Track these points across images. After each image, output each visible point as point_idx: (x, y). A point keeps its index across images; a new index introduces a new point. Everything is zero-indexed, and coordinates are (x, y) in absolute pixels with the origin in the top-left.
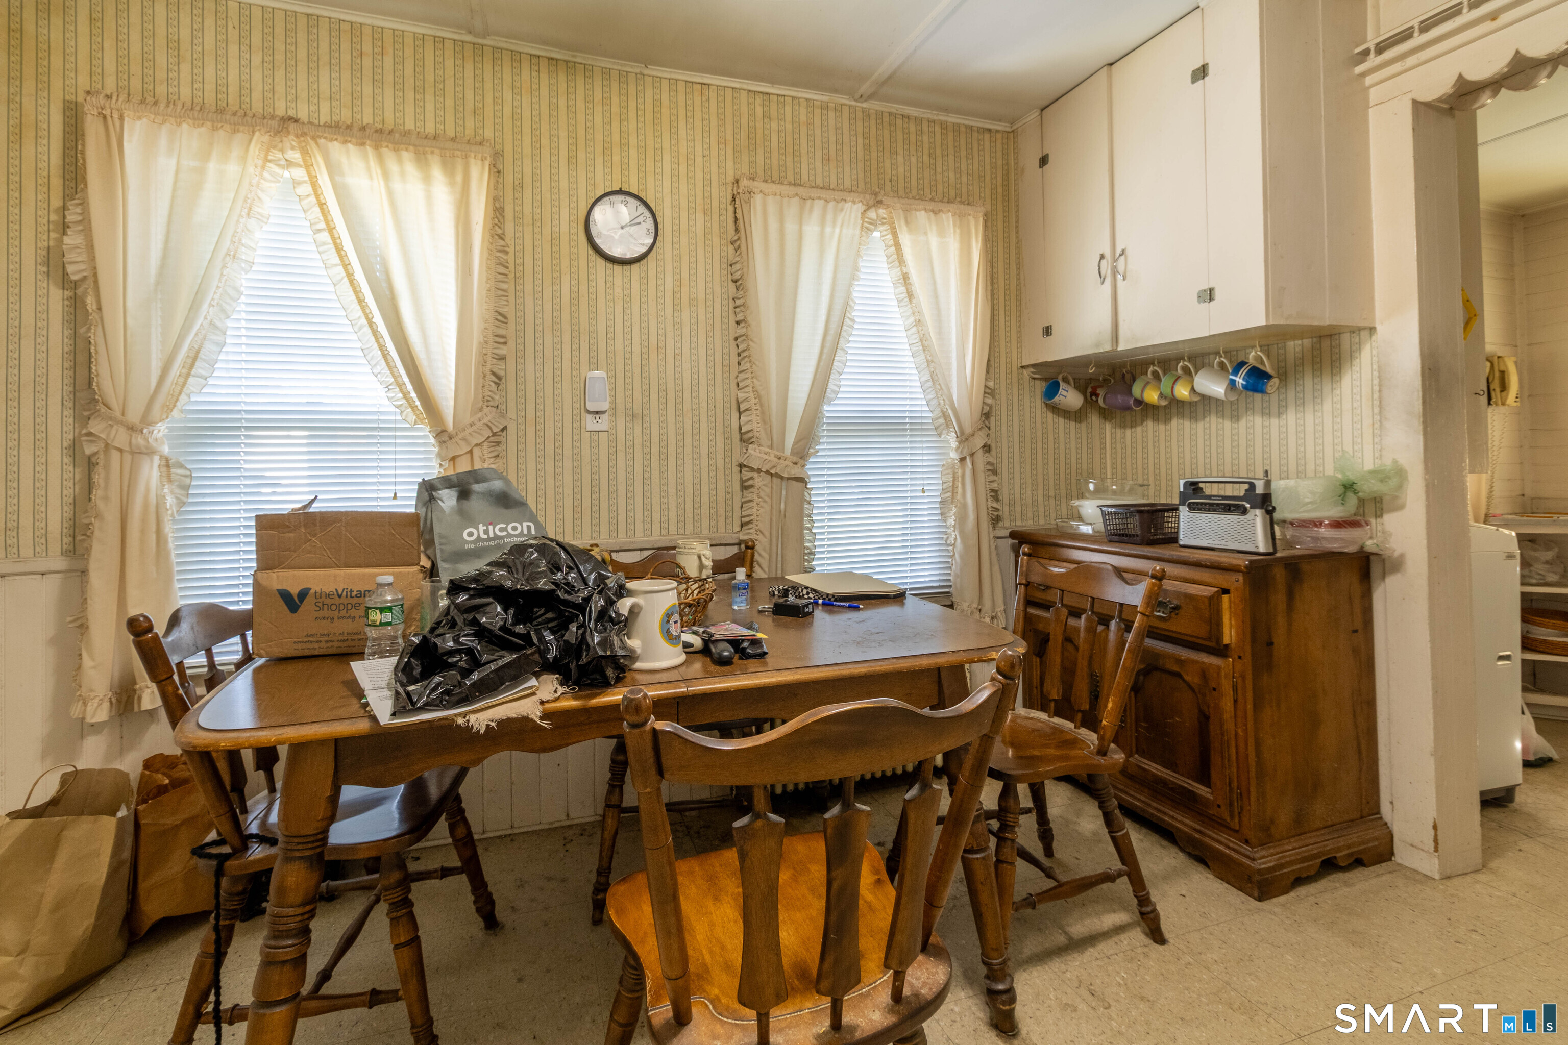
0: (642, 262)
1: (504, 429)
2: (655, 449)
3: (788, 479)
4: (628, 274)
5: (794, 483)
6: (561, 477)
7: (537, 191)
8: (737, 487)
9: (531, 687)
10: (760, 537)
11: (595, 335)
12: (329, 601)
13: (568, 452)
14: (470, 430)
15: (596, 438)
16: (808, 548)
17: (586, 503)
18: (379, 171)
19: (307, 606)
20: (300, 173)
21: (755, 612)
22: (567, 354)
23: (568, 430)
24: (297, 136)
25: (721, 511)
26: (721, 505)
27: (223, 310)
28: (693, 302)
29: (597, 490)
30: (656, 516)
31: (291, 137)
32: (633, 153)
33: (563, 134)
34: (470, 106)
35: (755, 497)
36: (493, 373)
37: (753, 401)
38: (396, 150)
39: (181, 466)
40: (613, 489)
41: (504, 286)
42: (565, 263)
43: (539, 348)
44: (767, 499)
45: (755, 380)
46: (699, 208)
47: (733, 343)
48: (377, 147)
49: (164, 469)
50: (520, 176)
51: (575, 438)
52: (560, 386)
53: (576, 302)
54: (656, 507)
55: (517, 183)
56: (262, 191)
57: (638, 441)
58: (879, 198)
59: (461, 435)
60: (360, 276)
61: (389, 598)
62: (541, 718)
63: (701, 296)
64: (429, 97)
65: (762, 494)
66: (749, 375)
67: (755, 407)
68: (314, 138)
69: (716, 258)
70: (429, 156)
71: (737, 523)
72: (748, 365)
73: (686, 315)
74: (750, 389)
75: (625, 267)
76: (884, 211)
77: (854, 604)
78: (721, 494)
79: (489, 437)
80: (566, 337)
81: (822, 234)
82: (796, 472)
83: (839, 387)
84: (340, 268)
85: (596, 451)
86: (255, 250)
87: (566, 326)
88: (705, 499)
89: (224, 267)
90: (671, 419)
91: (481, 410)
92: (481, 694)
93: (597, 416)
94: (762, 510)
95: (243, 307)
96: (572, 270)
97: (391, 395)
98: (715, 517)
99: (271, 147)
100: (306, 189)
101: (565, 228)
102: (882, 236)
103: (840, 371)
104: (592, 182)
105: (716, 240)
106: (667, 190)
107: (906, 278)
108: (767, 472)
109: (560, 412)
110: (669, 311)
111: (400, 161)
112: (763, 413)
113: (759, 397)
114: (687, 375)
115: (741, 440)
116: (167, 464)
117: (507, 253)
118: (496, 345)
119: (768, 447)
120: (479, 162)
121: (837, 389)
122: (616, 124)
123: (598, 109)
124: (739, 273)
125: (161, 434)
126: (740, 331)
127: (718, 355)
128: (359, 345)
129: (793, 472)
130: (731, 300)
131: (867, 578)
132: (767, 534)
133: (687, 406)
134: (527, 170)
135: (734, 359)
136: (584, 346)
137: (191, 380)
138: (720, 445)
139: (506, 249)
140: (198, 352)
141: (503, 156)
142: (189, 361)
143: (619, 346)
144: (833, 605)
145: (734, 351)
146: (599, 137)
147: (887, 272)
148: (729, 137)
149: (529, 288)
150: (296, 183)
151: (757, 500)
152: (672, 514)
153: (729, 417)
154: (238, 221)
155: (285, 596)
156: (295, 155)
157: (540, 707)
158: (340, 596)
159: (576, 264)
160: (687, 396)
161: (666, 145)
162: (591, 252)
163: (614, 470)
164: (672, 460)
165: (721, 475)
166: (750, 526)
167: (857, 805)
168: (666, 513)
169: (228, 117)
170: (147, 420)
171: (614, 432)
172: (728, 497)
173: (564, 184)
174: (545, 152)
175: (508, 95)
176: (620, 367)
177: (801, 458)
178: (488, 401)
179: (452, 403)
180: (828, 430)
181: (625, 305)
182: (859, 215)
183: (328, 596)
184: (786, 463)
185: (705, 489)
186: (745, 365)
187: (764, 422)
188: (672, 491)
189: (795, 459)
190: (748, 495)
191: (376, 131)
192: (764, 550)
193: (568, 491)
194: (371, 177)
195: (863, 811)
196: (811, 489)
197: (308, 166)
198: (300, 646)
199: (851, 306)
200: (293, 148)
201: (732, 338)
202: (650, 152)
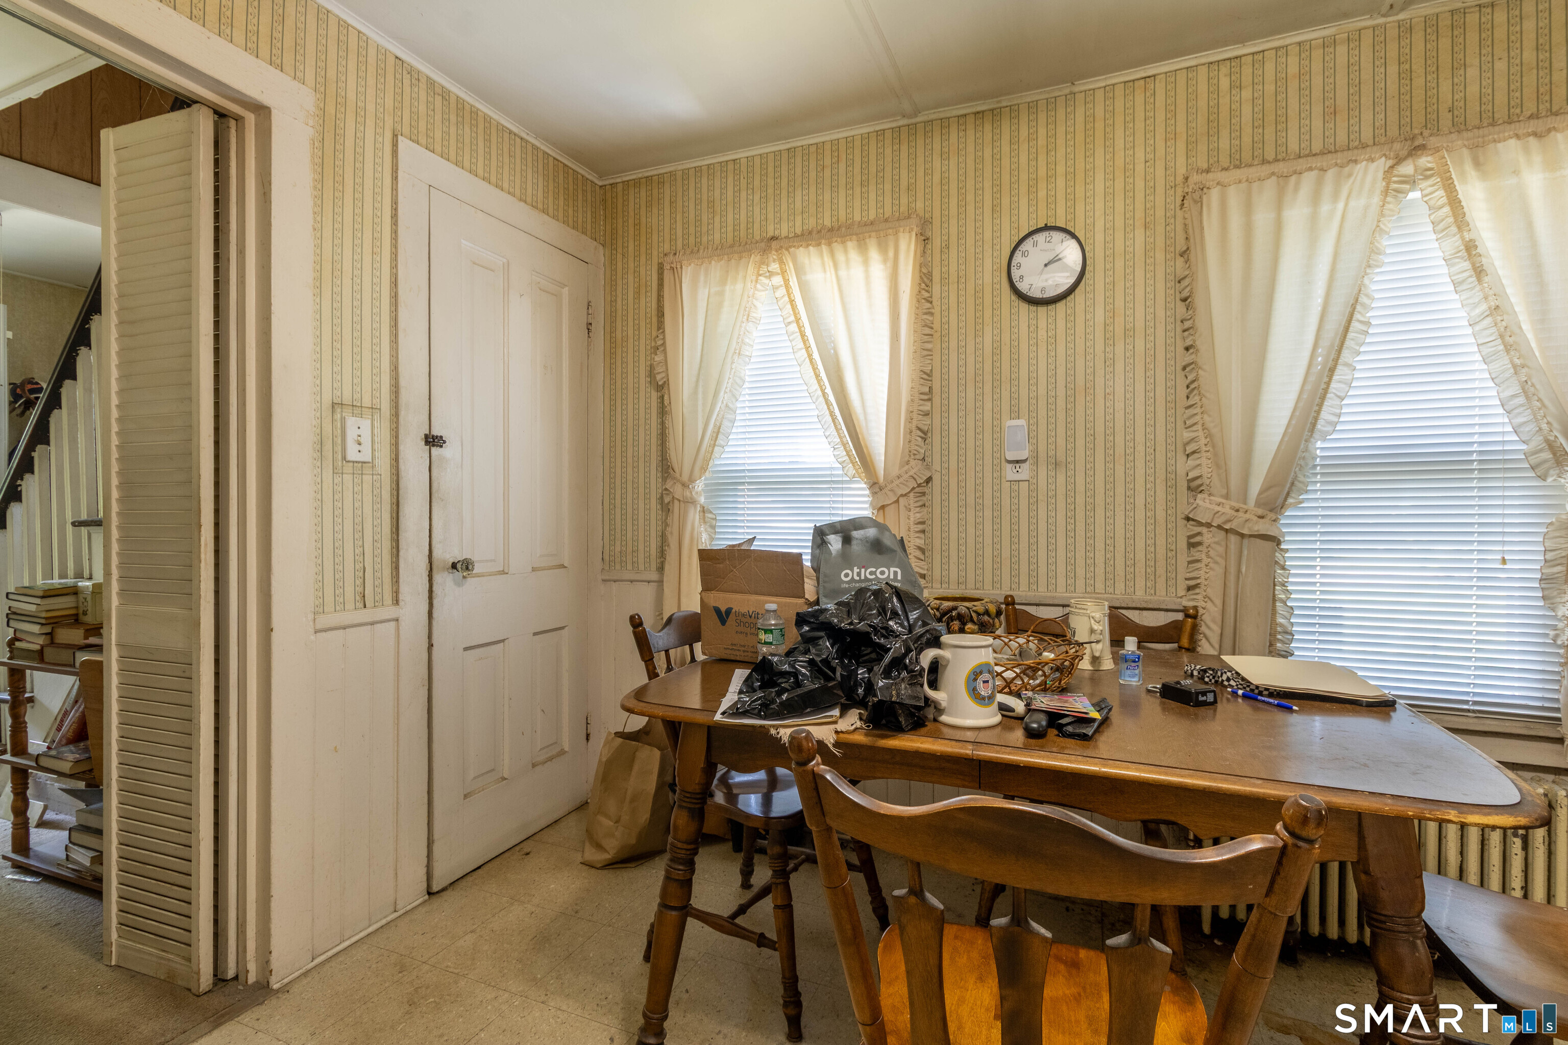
0: (1068, 298)
1: (929, 480)
2: (1080, 500)
3: (1251, 536)
4: (1053, 313)
5: (1258, 541)
6: (981, 527)
7: (962, 248)
8: (1182, 544)
9: (832, 716)
10: (1209, 605)
11: (1016, 383)
12: (743, 620)
13: (988, 502)
14: (898, 482)
15: (1016, 488)
16: (1281, 625)
17: (1006, 554)
18: (831, 264)
19: (731, 621)
20: (777, 280)
21: (1143, 690)
22: (988, 405)
23: (988, 480)
24: (777, 251)
25: (1161, 571)
26: (1161, 563)
27: (734, 396)
28: (1129, 333)
29: (1016, 540)
30: (1080, 572)
31: (774, 252)
32: (1061, 182)
33: (988, 184)
34: (904, 184)
35: (1203, 556)
36: (919, 429)
37: (1203, 441)
38: (843, 242)
39: (711, 512)
40: (1033, 540)
41: (929, 346)
42: (988, 313)
43: (962, 401)
44: (1218, 559)
45: (1205, 416)
46: (1139, 223)
47: (1180, 374)
48: (829, 244)
49: (702, 514)
50: (946, 238)
51: (995, 488)
52: (981, 437)
53: (999, 352)
54: (1080, 562)
55: (944, 245)
56: (757, 300)
57: (1061, 491)
58: (1419, 141)
59: (889, 487)
60: (816, 356)
61: (773, 622)
62: (834, 746)
63: (1140, 325)
64: (872, 187)
65: (1212, 553)
66: (1198, 410)
67: (1204, 449)
68: (787, 249)
69: (1160, 276)
70: (867, 240)
71: (1182, 585)
72: (1197, 398)
73: (1120, 348)
74: (1199, 427)
75: (1050, 307)
76: (1429, 158)
77: (1284, 702)
78: (1161, 551)
79: (913, 488)
80: (988, 388)
81: (1314, 219)
82: (1262, 527)
83: (1339, 416)
84: (804, 351)
85: (1016, 501)
86: (752, 346)
87: (988, 378)
88: (1140, 555)
89: (733, 363)
90: (1100, 466)
91: (908, 463)
92: (789, 713)
93: (1018, 466)
94: (1211, 573)
95: (747, 391)
96: (995, 319)
97: (836, 453)
98: (1152, 577)
99: (762, 263)
100: (782, 291)
101: (988, 278)
102: (1423, 196)
103: (1342, 394)
104: (1016, 225)
105: (1160, 256)
106: (1099, 212)
107: (1470, 248)
108: (1219, 527)
109: (981, 462)
110: (1100, 346)
111: (846, 251)
112: (1216, 455)
113: (1209, 436)
114: (1120, 416)
115: (1189, 488)
116: (704, 511)
117: (932, 314)
118: (922, 402)
119: (1222, 496)
120: (907, 235)
121: (1335, 419)
122: (1042, 158)
123: (1024, 147)
124: (1188, 289)
125: (700, 488)
126: (1188, 358)
127: (1160, 390)
128: (816, 413)
129: (1256, 528)
130: (1179, 323)
131: (1349, 673)
132: (1219, 602)
133: (1120, 450)
134: (954, 230)
135: (1182, 392)
136: (1006, 394)
137: (716, 448)
138: (1161, 494)
139: (933, 311)
140: (719, 428)
141: (931, 223)
142: (715, 435)
143: (1042, 391)
144: (1256, 699)
145: (1181, 383)
146: (1024, 176)
147: (1436, 245)
148: (1181, 128)
149: (953, 344)
150: (775, 288)
151: (1206, 560)
152: (1100, 570)
153: (1173, 462)
154: (741, 326)
155: (717, 611)
156: (774, 267)
157: (835, 736)
158: (751, 617)
159: (999, 313)
160: (1120, 439)
161: (1099, 162)
162: (1014, 297)
163: (1035, 521)
164: (1100, 512)
165: (1161, 530)
166: (1197, 591)
167: (1034, 925)
168: (1092, 569)
169: (736, 248)
170: (692, 480)
171: (1035, 481)
172: (1169, 554)
173: (988, 235)
174: (971, 208)
175: (937, 163)
176: (1042, 412)
177: (1271, 511)
178: (914, 455)
179: (883, 458)
180: (1322, 474)
181: (1050, 347)
182: (1380, 175)
183: (743, 615)
184: (1247, 516)
185: (1140, 544)
186: (1194, 399)
187: (1218, 466)
188: (1100, 545)
189: (1260, 512)
190: (1196, 554)
191: (829, 231)
192: (1214, 621)
193: (988, 541)
194: (825, 271)
195: (1038, 934)
196: (1287, 550)
197: (783, 272)
198: (728, 652)
199: (1364, 305)
200: (774, 261)
201: (1179, 368)
202: (1080, 176)
